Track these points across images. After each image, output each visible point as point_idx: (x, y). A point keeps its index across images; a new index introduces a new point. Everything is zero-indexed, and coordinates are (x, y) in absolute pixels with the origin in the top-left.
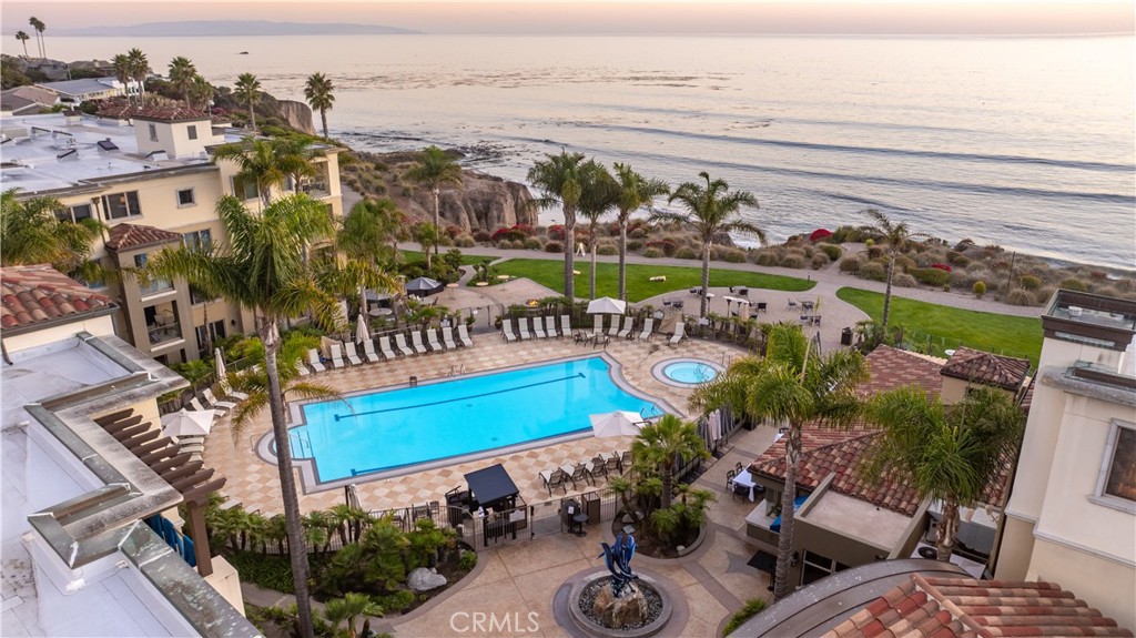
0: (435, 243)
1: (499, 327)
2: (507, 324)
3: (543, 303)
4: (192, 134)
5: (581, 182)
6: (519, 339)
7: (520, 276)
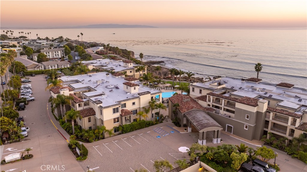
0: (157, 78)
1: (164, 88)
2: (165, 88)
3: (170, 86)
4: (131, 64)
5: (175, 72)
6: (166, 90)
7: (168, 83)
